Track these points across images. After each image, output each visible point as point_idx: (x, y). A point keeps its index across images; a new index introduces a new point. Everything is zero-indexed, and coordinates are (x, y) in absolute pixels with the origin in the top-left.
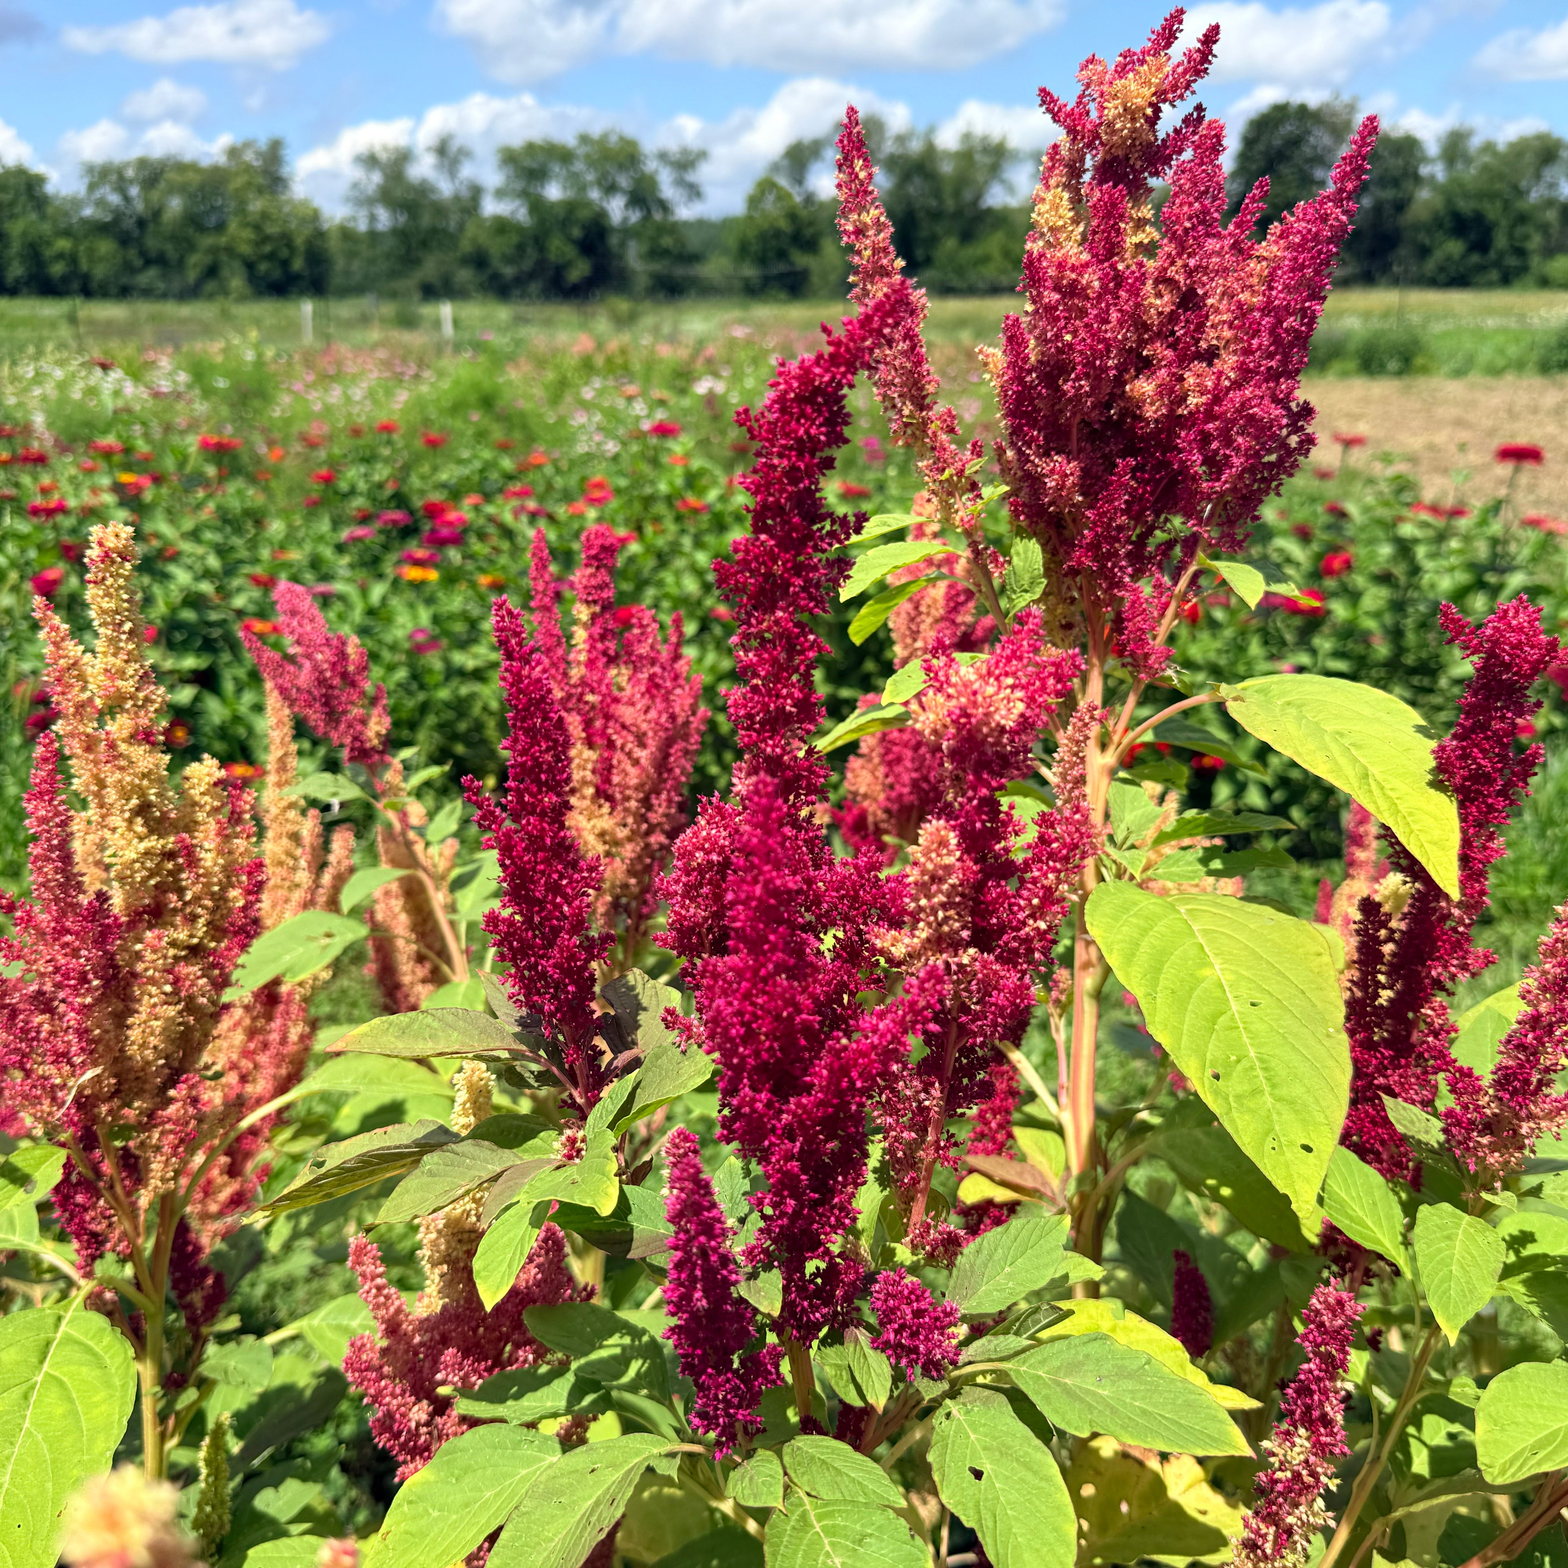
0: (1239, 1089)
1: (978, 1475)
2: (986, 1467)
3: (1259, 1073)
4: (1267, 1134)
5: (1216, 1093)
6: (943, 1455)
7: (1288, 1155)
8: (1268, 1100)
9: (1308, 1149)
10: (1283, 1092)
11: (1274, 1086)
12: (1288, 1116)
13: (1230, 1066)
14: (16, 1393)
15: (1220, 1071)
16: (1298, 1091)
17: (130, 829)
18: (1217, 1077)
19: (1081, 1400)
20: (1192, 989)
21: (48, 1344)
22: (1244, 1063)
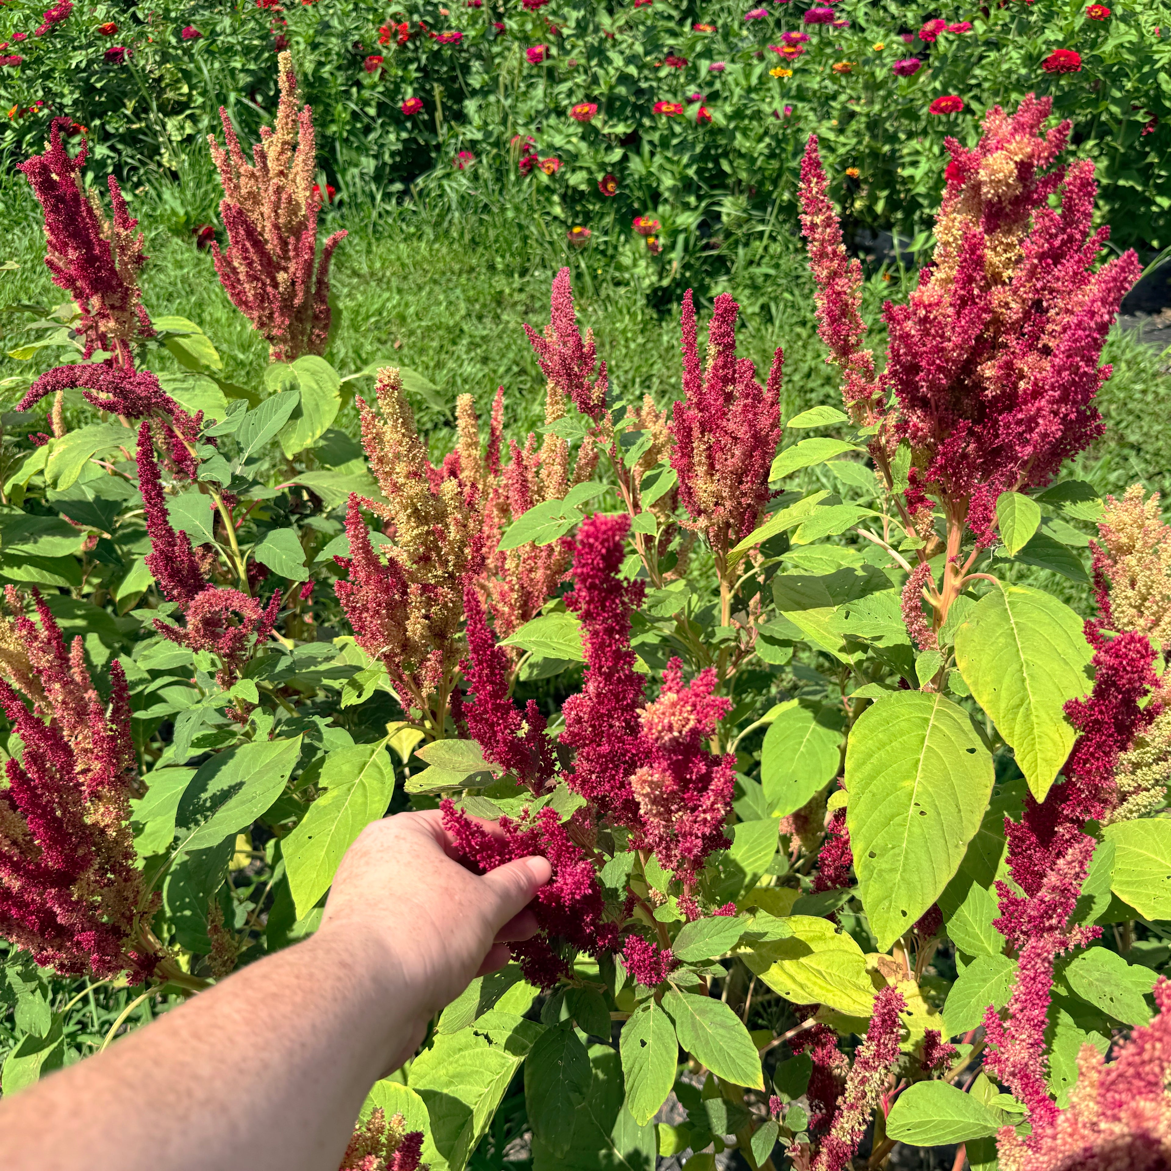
0: (884, 866)
1: (643, 1044)
2: (649, 1041)
3: (902, 858)
4: (885, 898)
5: (866, 867)
6: (630, 1030)
7: (892, 914)
8: (898, 877)
9: (904, 914)
10: (907, 876)
11: (904, 871)
12: (903, 891)
13: (885, 850)
14: (345, 787)
15: (877, 852)
16: (915, 878)
17: (408, 522)
18: (872, 855)
19: (696, 1031)
20: (888, 795)
21: (365, 764)
22: (896, 850)
